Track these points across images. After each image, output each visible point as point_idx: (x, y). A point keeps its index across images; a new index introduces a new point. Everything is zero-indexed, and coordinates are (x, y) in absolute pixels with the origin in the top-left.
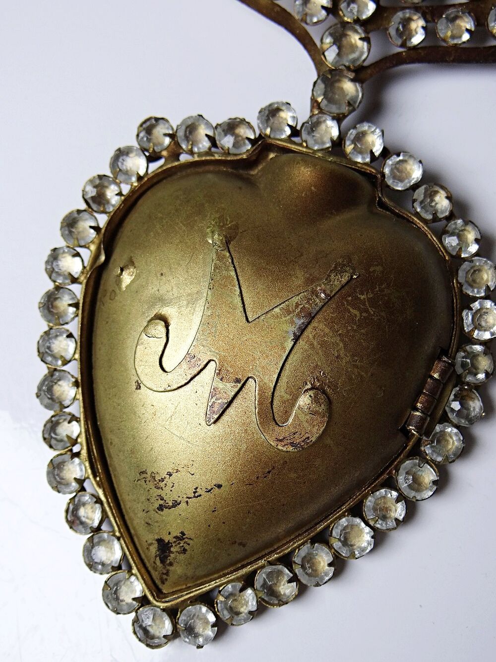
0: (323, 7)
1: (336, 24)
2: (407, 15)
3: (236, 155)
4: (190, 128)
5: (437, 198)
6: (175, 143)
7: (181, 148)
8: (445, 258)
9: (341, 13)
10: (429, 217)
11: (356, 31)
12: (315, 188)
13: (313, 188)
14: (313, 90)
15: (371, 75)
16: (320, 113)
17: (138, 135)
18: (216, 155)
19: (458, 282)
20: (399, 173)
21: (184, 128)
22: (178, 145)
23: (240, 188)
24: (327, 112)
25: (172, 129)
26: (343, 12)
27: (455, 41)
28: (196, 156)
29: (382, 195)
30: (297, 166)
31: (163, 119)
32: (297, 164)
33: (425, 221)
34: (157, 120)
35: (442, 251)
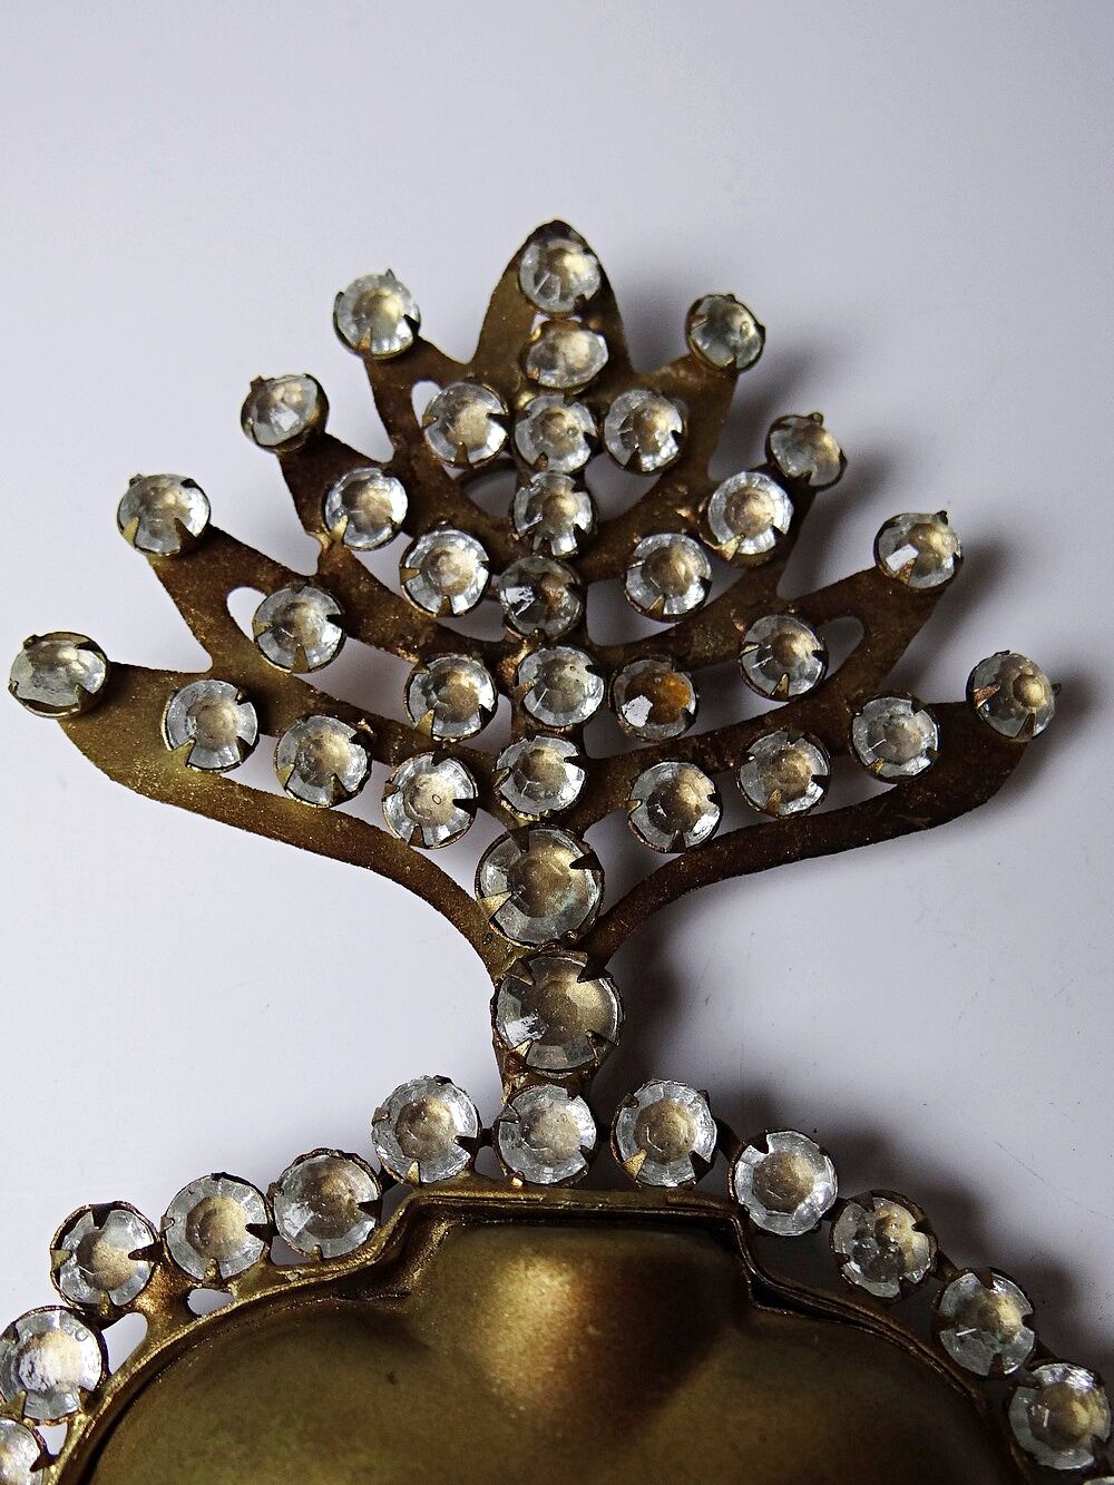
0: (458, 803)
1: (503, 838)
2: (668, 775)
3: (343, 1259)
4: (199, 1215)
5: (892, 1233)
6: (166, 1268)
7: (188, 1276)
8: (969, 1393)
9: (504, 803)
10: (891, 1290)
11: (557, 844)
12: (597, 1328)
13: (591, 1330)
14: (494, 1024)
15: (621, 938)
16: (529, 1083)
17: (56, 1273)
18: (289, 1274)
19: (1022, 1452)
20: (779, 1190)
21: (181, 1219)
22: (175, 1271)
23: (391, 1379)
24: (548, 1070)
25: (150, 1227)
26: (509, 803)
27: (794, 807)
28: (233, 1287)
29: (758, 1268)
30: (530, 1273)
31: (116, 1205)
32: (527, 1268)
33: (884, 1304)
34: (102, 1214)
35: (956, 1381)
